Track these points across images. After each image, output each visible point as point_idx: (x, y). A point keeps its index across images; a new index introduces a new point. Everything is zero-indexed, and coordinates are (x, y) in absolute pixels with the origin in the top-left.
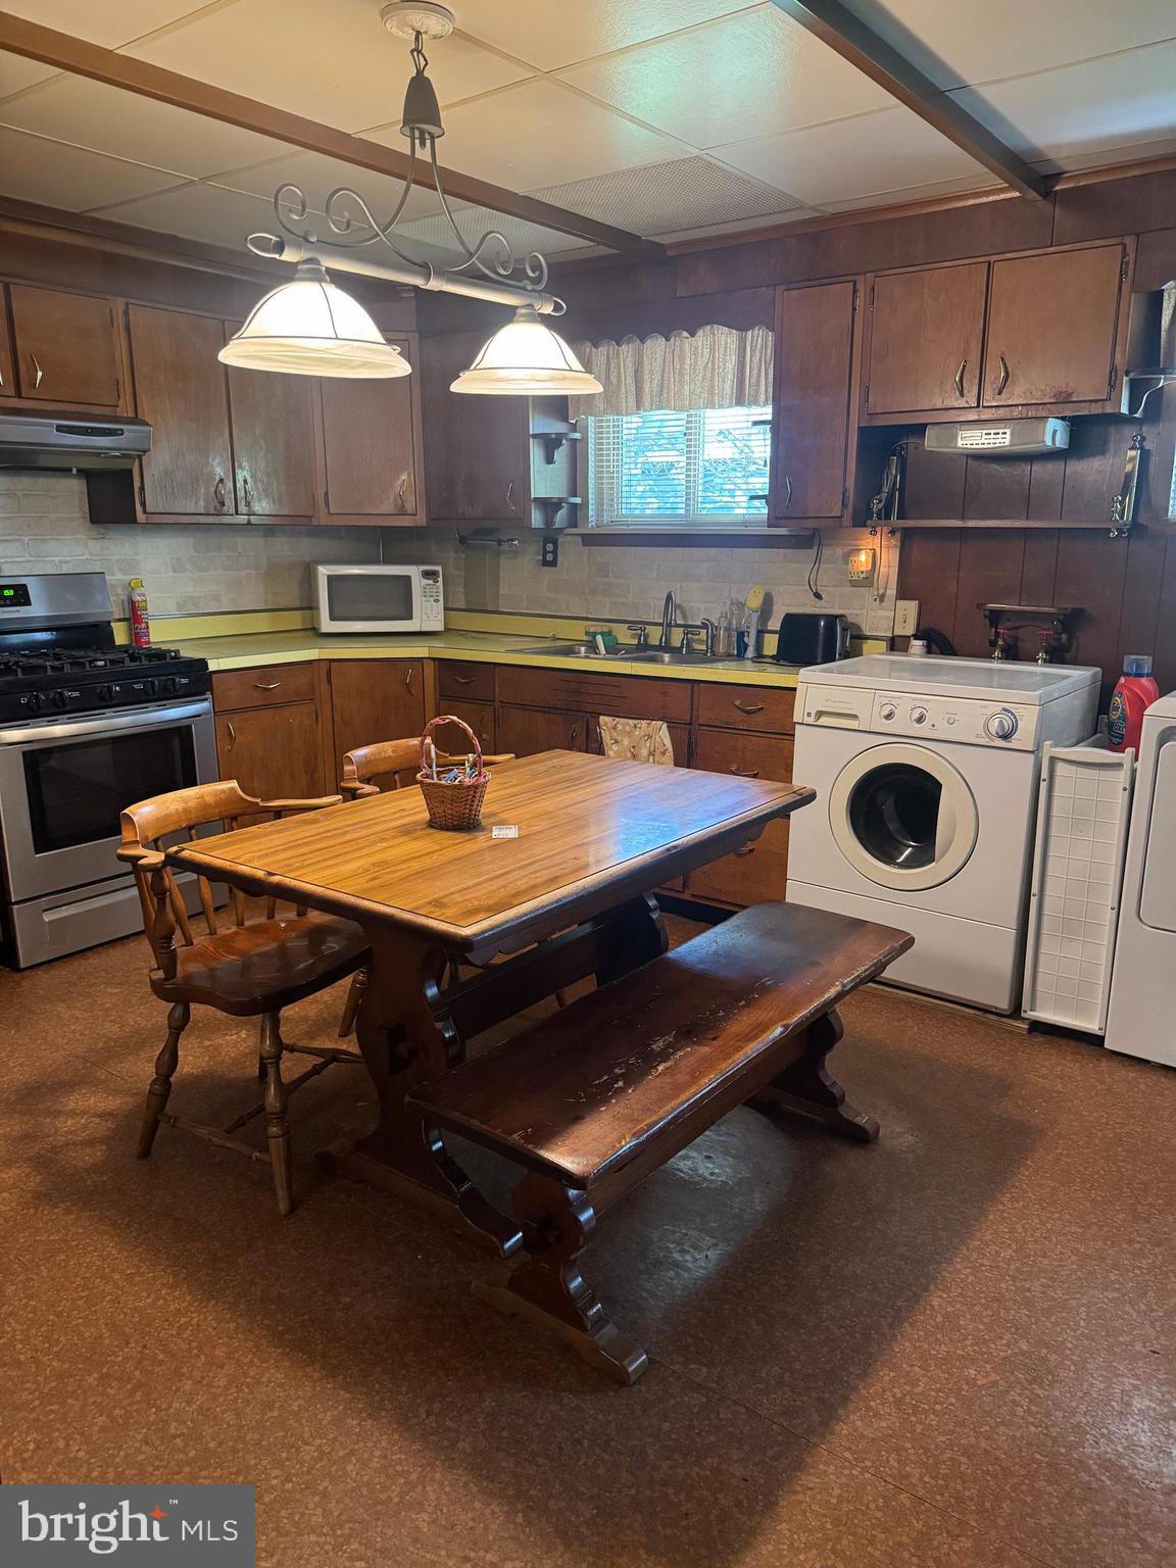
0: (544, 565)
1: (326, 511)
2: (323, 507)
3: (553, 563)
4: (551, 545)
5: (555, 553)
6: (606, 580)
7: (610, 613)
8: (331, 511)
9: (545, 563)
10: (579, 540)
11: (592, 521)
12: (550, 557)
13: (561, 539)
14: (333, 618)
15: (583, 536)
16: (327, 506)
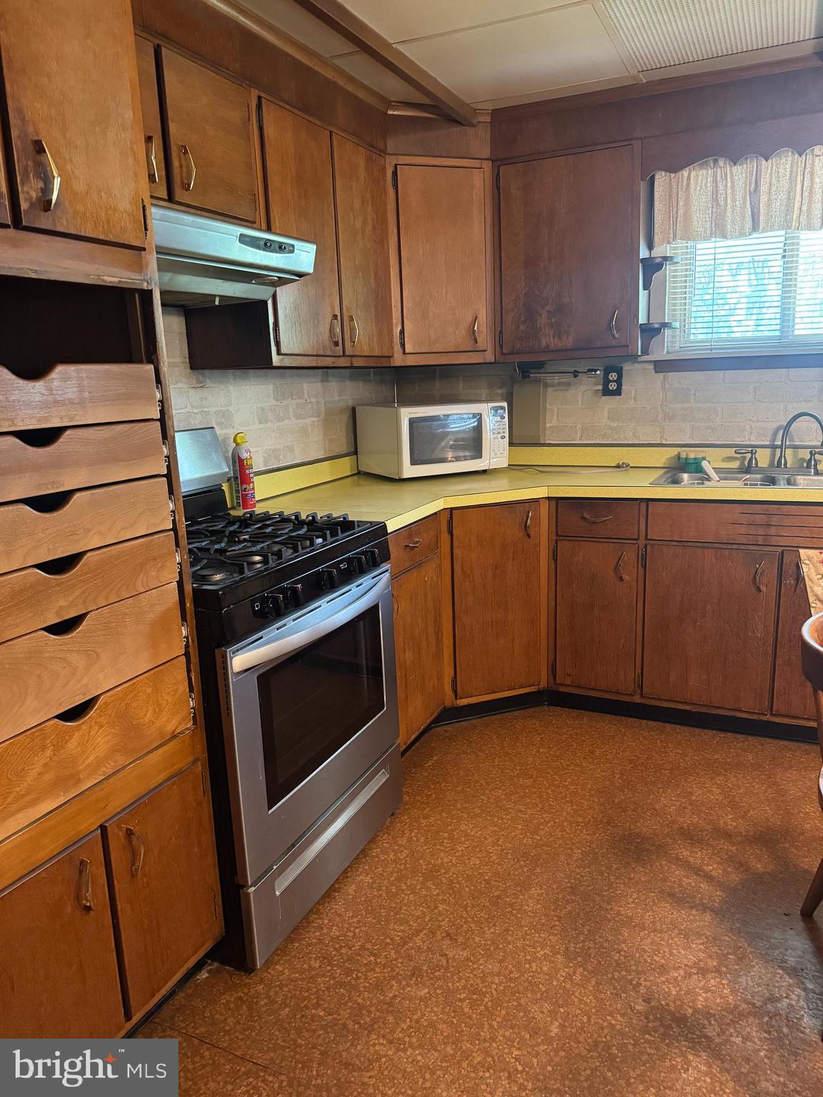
0: (604, 394)
1: (401, 350)
2: (397, 348)
3: (618, 392)
4: (614, 374)
5: (619, 382)
6: (685, 405)
7: (691, 437)
8: (407, 351)
9: (606, 392)
10: (651, 367)
11: (668, 346)
12: (613, 386)
13: (627, 367)
14: (414, 462)
15: (655, 362)
16: (403, 345)
